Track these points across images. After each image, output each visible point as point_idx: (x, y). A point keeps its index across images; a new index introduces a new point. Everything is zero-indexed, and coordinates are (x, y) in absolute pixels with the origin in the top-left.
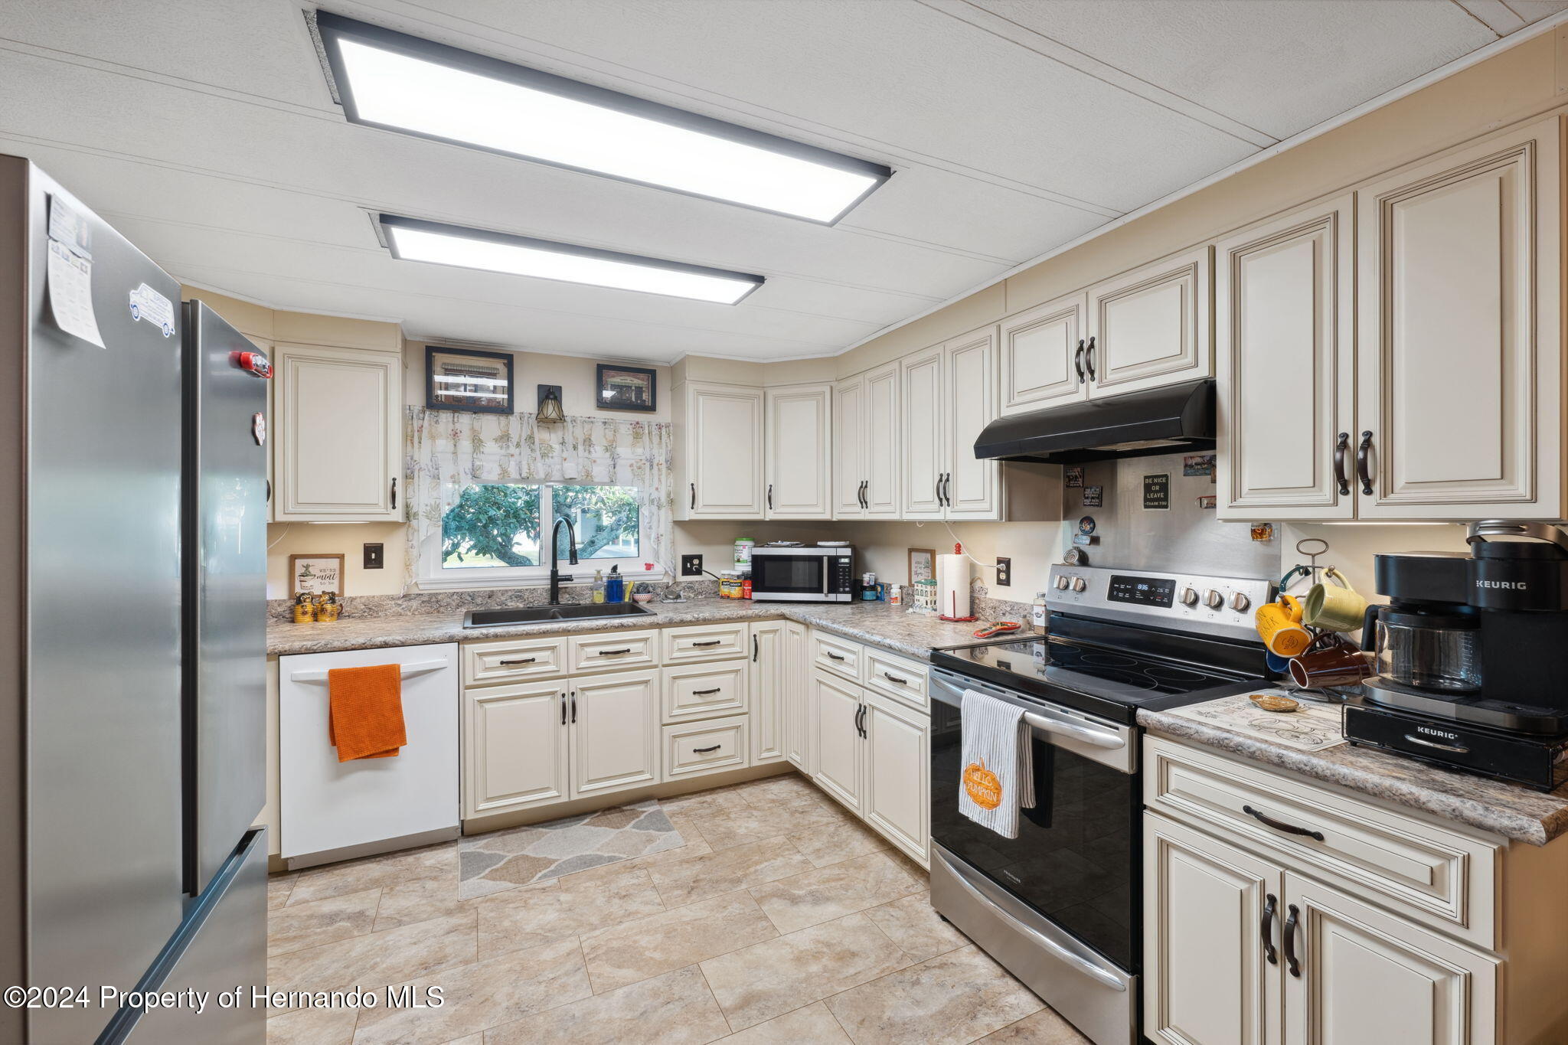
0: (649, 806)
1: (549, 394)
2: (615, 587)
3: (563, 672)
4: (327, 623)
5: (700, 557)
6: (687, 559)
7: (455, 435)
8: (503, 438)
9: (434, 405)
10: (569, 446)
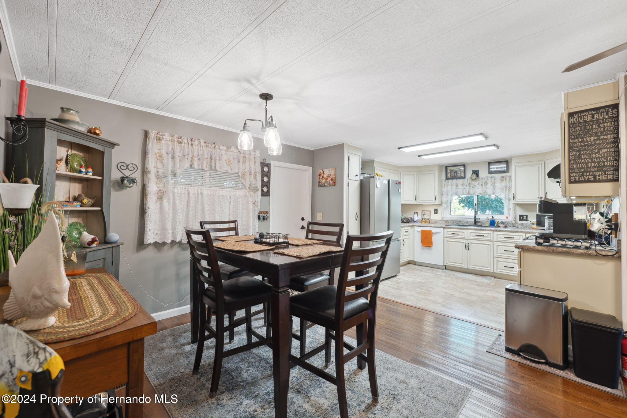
1: (476, 173)
2: (492, 222)
3: (466, 238)
4: (426, 223)
5: (527, 216)
6: (520, 216)
7: (452, 185)
8: (463, 184)
9: (447, 179)
10: (480, 185)
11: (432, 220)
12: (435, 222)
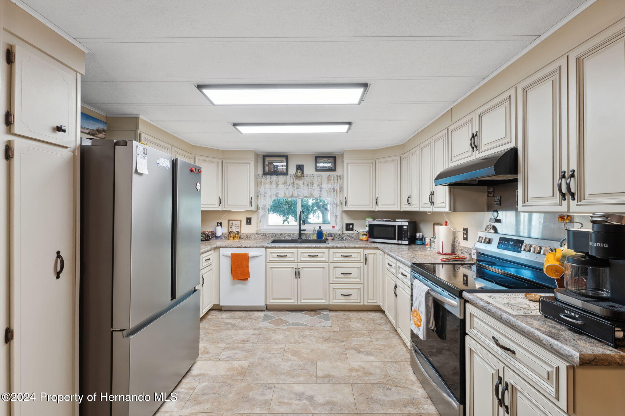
0: (325, 312)
1: (300, 168)
2: (320, 234)
3: (296, 261)
4: (236, 240)
5: (353, 224)
6: (347, 225)
7: (271, 183)
8: (285, 183)
9: (265, 174)
10: (305, 185)
11: (243, 233)
12: (248, 237)
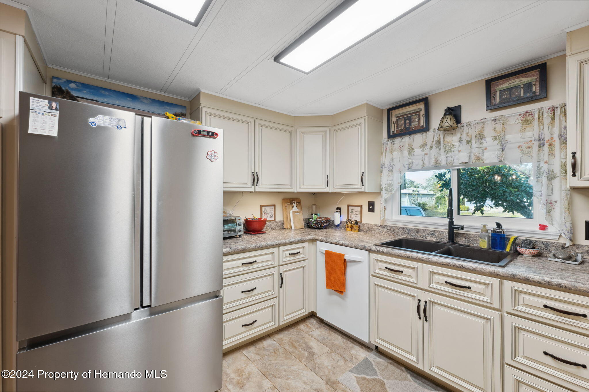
1: (453, 112)
2: (498, 239)
3: (420, 285)
8: (424, 145)
9: (391, 136)
10: (464, 142)
11: (364, 224)
12: (370, 230)
